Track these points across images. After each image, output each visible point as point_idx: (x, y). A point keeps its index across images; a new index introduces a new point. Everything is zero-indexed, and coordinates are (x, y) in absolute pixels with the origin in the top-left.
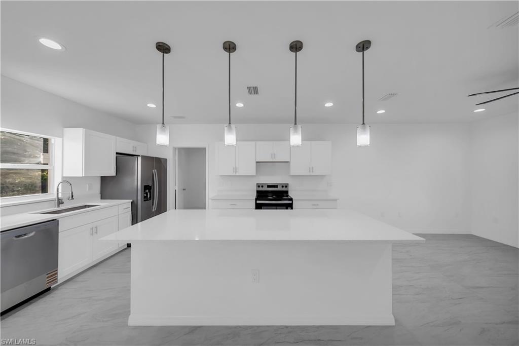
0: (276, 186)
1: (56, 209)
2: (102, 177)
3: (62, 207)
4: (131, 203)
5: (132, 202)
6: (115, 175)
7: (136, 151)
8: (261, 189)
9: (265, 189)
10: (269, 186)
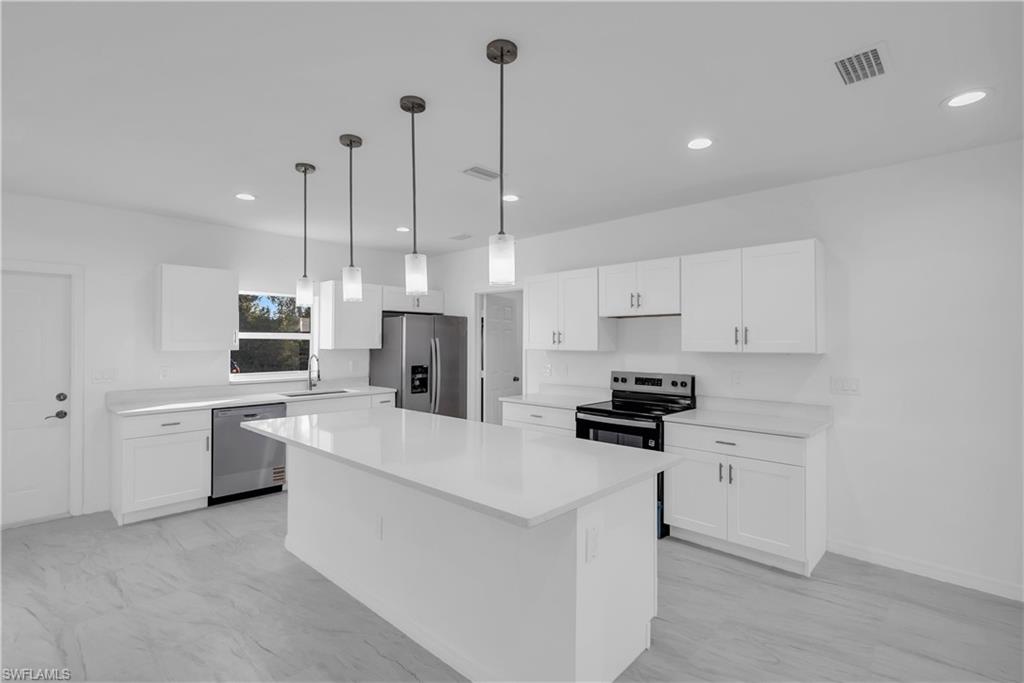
0: (657, 382)
1: (309, 392)
2: (371, 350)
3: (314, 390)
4: (394, 395)
5: (396, 393)
6: (380, 347)
7: (418, 306)
8: (621, 386)
9: (631, 386)
10: (640, 381)
